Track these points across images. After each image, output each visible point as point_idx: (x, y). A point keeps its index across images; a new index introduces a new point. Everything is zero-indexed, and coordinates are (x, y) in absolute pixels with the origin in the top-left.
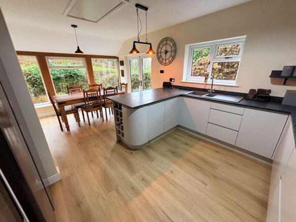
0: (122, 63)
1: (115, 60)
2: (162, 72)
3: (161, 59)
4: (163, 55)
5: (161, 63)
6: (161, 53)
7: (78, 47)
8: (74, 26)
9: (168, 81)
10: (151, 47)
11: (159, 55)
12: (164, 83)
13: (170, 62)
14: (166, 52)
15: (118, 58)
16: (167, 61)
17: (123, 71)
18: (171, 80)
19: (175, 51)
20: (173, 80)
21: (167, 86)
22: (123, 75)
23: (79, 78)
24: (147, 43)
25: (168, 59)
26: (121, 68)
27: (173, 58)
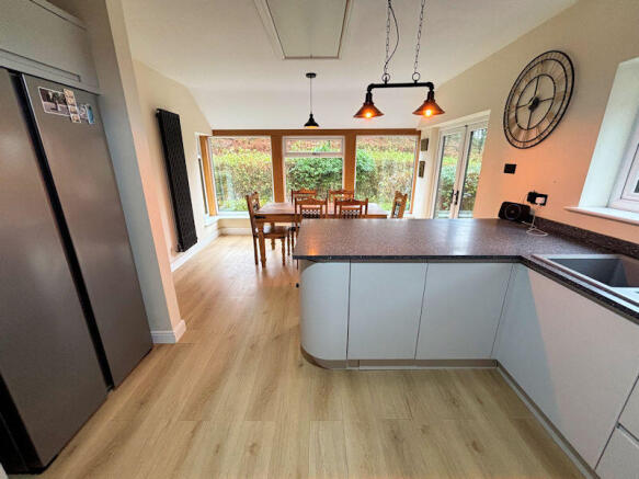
0: (425, 145)
1: (414, 138)
2: (510, 169)
3: (514, 129)
4: (524, 115)
5: (512, 140)
6: (517, 108)
7: (311, 115)
8: (311, 75)
9: (522, 200)
10: (431, 95)
11: (512, 115)
12: (505, 205)
13: (542, 139)
14: (536, 103)
15: (419, 133)
16: (534, 134)
17: (423, 164)
18: (532, 197)
19: (569, 97)
20: (539, 200)
21: (515, 216)
22: (421, 175)
23: (363, 177)
24: (416, 84)
25: (537, 126)
26: (422, 156)
27: (557, 120)
